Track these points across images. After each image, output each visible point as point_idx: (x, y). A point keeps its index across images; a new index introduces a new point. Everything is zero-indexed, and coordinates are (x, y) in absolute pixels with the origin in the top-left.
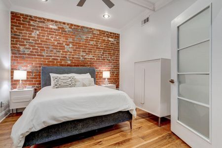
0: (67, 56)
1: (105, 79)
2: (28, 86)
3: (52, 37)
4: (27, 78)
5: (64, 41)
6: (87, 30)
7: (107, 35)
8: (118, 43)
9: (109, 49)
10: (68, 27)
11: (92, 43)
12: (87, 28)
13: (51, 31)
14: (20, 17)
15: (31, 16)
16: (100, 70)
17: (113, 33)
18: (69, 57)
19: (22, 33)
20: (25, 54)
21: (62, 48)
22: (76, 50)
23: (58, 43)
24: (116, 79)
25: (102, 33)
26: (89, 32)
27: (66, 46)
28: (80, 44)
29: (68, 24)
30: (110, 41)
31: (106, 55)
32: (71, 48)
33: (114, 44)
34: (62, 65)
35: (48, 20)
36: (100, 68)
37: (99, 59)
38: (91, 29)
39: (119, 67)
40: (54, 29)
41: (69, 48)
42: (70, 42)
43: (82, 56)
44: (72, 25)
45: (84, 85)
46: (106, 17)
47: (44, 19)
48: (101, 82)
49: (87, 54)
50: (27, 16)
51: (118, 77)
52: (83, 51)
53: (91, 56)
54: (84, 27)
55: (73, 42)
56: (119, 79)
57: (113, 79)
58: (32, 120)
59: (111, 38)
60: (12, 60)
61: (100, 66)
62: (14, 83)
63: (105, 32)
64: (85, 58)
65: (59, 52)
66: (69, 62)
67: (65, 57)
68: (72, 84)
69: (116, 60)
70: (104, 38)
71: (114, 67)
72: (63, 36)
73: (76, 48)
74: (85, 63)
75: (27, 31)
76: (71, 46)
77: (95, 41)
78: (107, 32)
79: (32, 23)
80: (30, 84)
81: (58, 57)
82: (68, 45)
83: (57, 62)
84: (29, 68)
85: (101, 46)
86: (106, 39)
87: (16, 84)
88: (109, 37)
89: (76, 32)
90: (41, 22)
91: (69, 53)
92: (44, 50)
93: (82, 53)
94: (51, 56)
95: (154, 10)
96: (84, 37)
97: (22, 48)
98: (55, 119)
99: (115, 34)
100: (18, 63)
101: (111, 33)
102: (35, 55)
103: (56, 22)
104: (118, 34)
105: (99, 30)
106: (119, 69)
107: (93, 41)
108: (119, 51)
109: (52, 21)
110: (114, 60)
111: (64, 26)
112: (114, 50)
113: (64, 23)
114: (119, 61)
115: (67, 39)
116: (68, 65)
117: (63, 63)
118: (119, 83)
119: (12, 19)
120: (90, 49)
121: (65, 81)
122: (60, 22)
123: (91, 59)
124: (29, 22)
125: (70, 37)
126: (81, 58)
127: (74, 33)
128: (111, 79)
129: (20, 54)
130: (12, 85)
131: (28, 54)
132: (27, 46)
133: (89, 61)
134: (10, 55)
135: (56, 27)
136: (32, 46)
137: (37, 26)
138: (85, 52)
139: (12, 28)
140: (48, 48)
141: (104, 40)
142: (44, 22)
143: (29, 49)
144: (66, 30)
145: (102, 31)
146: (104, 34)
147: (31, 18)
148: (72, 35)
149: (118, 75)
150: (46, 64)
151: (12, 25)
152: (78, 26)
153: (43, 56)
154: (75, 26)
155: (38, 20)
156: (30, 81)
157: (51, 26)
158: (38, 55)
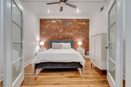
0: (60, 35)
1: (79, 46)
2: (45, 48)
3: (54, 27)
4: (45, 45)
5: (59, 28)
6: (69, 20)
7: (81, 21)
8: (88, 25)
9: (82, 29)
10: (60, 20)
11: (72, 27)
12: (70, 19)
13: (54, 24)
14: (42, 20)
15: (46, 19)
16: (77, 41)
17: (85, 20)
18: (61, 35)
19: (43, 27)
20: (44, 35)
21: (58, 31)
22: (64, 31)
23: (56, 29)
24: (87, 46)
25: (78, 20)
26: (71, 21)
27: (59, 30)
28: (66, 28)
29: (60, 19)
30: (83, 24)
31: (80, 33)
32: (62, 30)
33: (86, 25)
34: (58, 39)
35: (52, 19)
36: (77, 40)
37: (76, 35)
38: (72, 19)
39: (89, 38)
40: (55, 23)
41: (61, 31)
42: (61, 28)
43: (67, 34)
44: (62, 19)
45: (66, 49)
46: (78, 12)
47: (51, 19)
48: (77, 47)
49: (70, 33)
50: (45, 19)
51: (88, 45)
52: (67, 32)
53: (72, 34)
54: (68, 19)
55: (62, 28)
56: (89, 46)
57: (85, 46)
58: (37, 59)
59: (84, 22)
60: (40, 37)
61: (77, 39)
62: (41, 46)
63: (80, 19)
64: (69, 35)
65: (56, 33)
66: (61, 37)
67: (59, 35)
68: (60, 48)
69: (87, 35)
70: (79, 23)
71: (86, 39)
72: (59, 25)
73: (64, 30)
74: (68, 38)
75: (45, 25)
76: (62, 29)
77: (74, 25)
78: (81, 19)
79: (46, 22)
80: (46, 47)
81: (56, 35)
82: (60, 29)
83: (56, 38)
84: (45, 40)
85: (77, 28)
86: (80, 23)
87: (41, 47)
88: (82, 22)
89: (64, 23)
90: (49, 21)
91: (61, 33)
92: (51, 33)
93: (67, 33)
94: (53, 35)
95: (106, 1)
96: (68, 24)
97: (43, 33)
98: (44, 60)
99: (86, 20)
100: (42, 39)
101: (83, 20)
102: (47, 35)
103: (56, 19)
104: (88, 20)
105: (76, 19)
106: (89, 40)
107: (73, 25)
108: (89, 29)
109: (54, 19)
110: (85, 35)
111: (59, 20)
112: (85, 29)
113: (59, 19)
114: (89, 35)
115: (60, 27)
116: (60, 39)
117: (58, 38)
118: (89, 48)
119: (40, 22)
120: (71, 30)
121: (57, 46)
122: (57, 19)
123: (72, 35)
124: (45, 22)
125: (62, 25)
126: (67, 35)
127: (63, 23)
128: (84, 46)
129: (42, 35)
130: (40, 47)
131: (45, 35)
132: (45, 32)
133: (70, 36)
134: (39, 36)
135: (55, 22)
136: (46, 31)
137: (49, 23)
138: (69, 31)
139: (40, 25)
140: (52, 31)
141: (79, 24)
142: (51, 21)
143: (45, 33)
144: (60, 22)
145: (78, 19)
146: (79, 21)
147: (46, 20)
148: (62, 24)
149: (88, 43)
150: (52, 39)
151: (40, 24)
152: (65, 19)
153: (50, 35)
154: (64, 19)
155: (49, 20)
156: (46, 46)
157: (53, 22)
158: (49, 35)
